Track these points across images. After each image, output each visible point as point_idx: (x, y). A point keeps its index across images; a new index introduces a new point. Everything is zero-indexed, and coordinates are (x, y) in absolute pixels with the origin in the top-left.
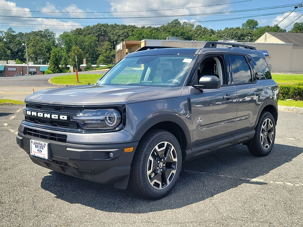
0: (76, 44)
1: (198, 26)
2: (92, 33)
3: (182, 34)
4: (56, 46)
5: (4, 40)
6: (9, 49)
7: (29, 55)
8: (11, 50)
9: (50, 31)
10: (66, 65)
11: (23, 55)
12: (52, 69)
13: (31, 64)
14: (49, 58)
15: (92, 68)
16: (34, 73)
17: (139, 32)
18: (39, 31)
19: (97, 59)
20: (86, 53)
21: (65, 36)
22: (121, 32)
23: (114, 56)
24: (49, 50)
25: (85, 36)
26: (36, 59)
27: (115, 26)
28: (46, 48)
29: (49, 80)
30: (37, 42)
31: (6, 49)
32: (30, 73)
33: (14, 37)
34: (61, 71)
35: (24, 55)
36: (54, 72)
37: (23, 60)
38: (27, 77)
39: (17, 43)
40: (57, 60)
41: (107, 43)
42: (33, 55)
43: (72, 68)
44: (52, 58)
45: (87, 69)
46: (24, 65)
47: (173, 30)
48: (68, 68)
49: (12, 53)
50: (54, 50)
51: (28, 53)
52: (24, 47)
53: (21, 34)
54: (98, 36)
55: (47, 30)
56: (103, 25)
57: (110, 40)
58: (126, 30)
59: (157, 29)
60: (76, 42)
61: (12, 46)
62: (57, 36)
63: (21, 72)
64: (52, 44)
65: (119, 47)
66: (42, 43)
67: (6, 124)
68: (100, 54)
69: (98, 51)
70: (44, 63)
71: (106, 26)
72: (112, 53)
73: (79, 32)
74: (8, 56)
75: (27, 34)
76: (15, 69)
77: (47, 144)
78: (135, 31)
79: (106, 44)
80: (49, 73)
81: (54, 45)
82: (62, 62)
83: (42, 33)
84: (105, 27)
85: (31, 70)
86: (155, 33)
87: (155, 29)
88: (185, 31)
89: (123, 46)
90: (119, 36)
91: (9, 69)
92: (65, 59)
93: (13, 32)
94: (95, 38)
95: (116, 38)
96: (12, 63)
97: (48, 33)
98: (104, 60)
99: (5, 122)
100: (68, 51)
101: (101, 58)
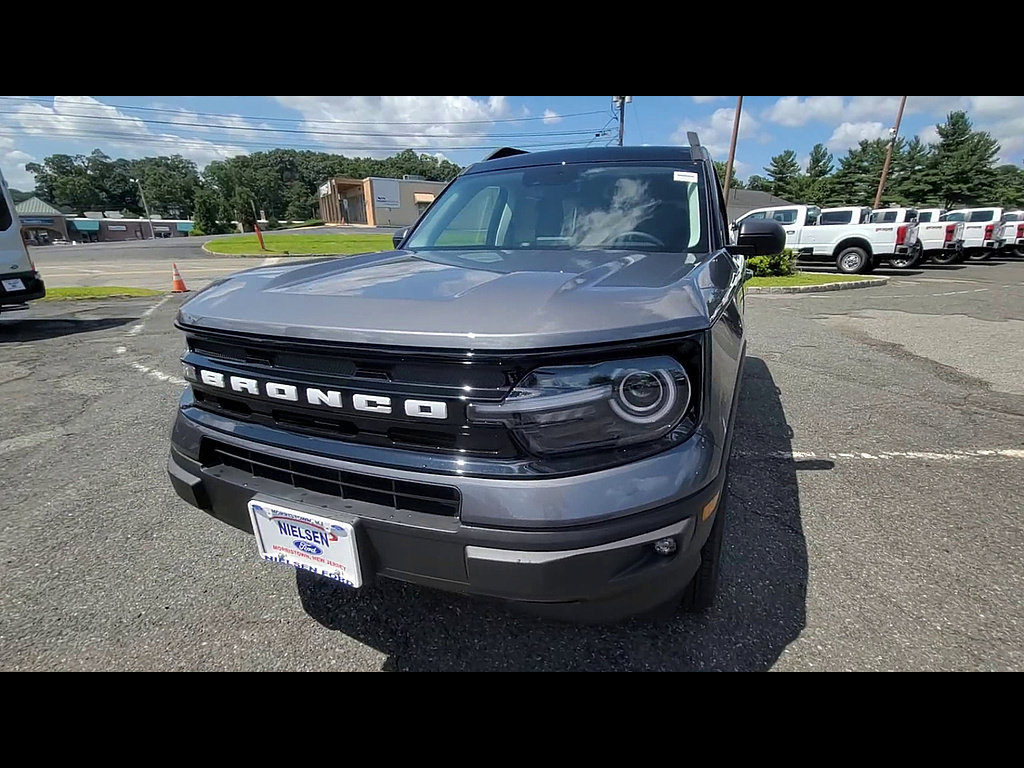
0: (241, 184)
1: (444, 162)
2: (267, 166)
3: (422, 173)
4: (202, 187)
5: (89, 172)
6: (103, 190)
7: (148, 202)
8: (107, 191)
9: (184, 158)
10: (229, 220)
11: (136, 202)
12: (203, 228)
13: (156, 219)
14: (193, 208)
15: (280, 225)
16: (167, 235)
17: (351, 167)
18: (161, 158)
19: (285, 209)
20: (264, 200)
21: (216, 169)
22: (322, 165)
23: (316, 206)
24: (189, 194)
25: (256, 170)
26: (166, 210)
27: (308, 156)
28: (182, 188)
29: (203, 247)
30: (161, 178)
31: (97, 191)
32: (158, 235)
33: (110, 167)
34: (221, 230)
35: (138, 201)
36: (207, 232)
37: (139, 212)
38: (154, 241)
39: (118, 179)
40: (208, 210)
41: (297, 184)
42: (158, 203)
43: (240, 226)
44: (197, 206)
45: (270, 227)
46: (141, 219)
47: (407, 165)
48: (235, 227)
49: (110, 196)
50: (198, 192)
51: (146, 197)
52: (135, 186)
53: (123, 163)
54: (281, 171)
55: (177, 156)
56: (286, 152)
57: (302, 179)
58: (329, 163)
59: (381, 163)
60: (240, 179)
61: (108, 184)
62: (200, 169)
63: (139, 234)
64: (192, 181)
65: (325, 189)
66: (171, 180)
67: (121, 350)
68: (289, 202)
69: (283, 196)
70: (182, 217)
71: (292, 153)
72: (311, 200)
73: (243, 163)
74: (103, 203)
75: (135, 163)
76: (124, 228)
77: (349, 528)
78: (346, 166)
79: (297, 186)
80: (197, 235)
81: (197, 185)
82: (220, 215)
83: (169, 162)
84: (291, 156)
85: (159, 229)
86: (378, 170)
87: (377, 163)
88: (424, 168)
89: (333, 187)
90: (318, 173)
91: (111, 228)
92: (225, 210)
93: (106, 157)
94: (275, 174)
95: (313, 175)
96: (114, 217)
97: (181, 162)
98: (297, 213)
99: (119, 344)
100: (228, 195)
101: (290, 208)
